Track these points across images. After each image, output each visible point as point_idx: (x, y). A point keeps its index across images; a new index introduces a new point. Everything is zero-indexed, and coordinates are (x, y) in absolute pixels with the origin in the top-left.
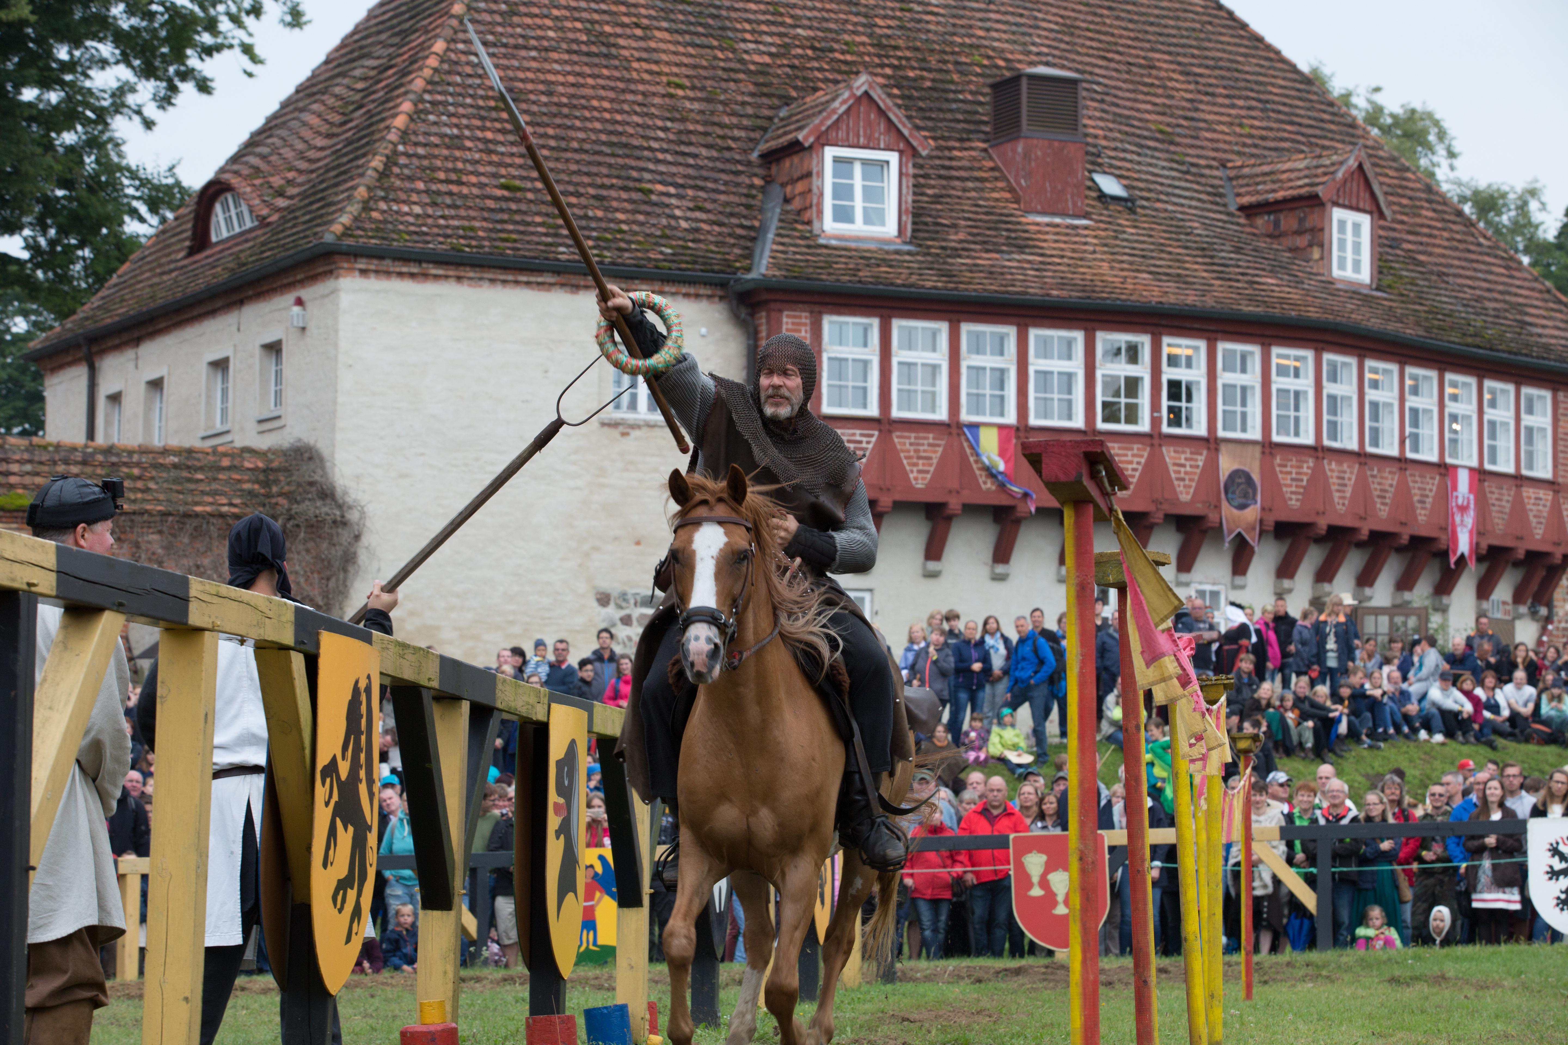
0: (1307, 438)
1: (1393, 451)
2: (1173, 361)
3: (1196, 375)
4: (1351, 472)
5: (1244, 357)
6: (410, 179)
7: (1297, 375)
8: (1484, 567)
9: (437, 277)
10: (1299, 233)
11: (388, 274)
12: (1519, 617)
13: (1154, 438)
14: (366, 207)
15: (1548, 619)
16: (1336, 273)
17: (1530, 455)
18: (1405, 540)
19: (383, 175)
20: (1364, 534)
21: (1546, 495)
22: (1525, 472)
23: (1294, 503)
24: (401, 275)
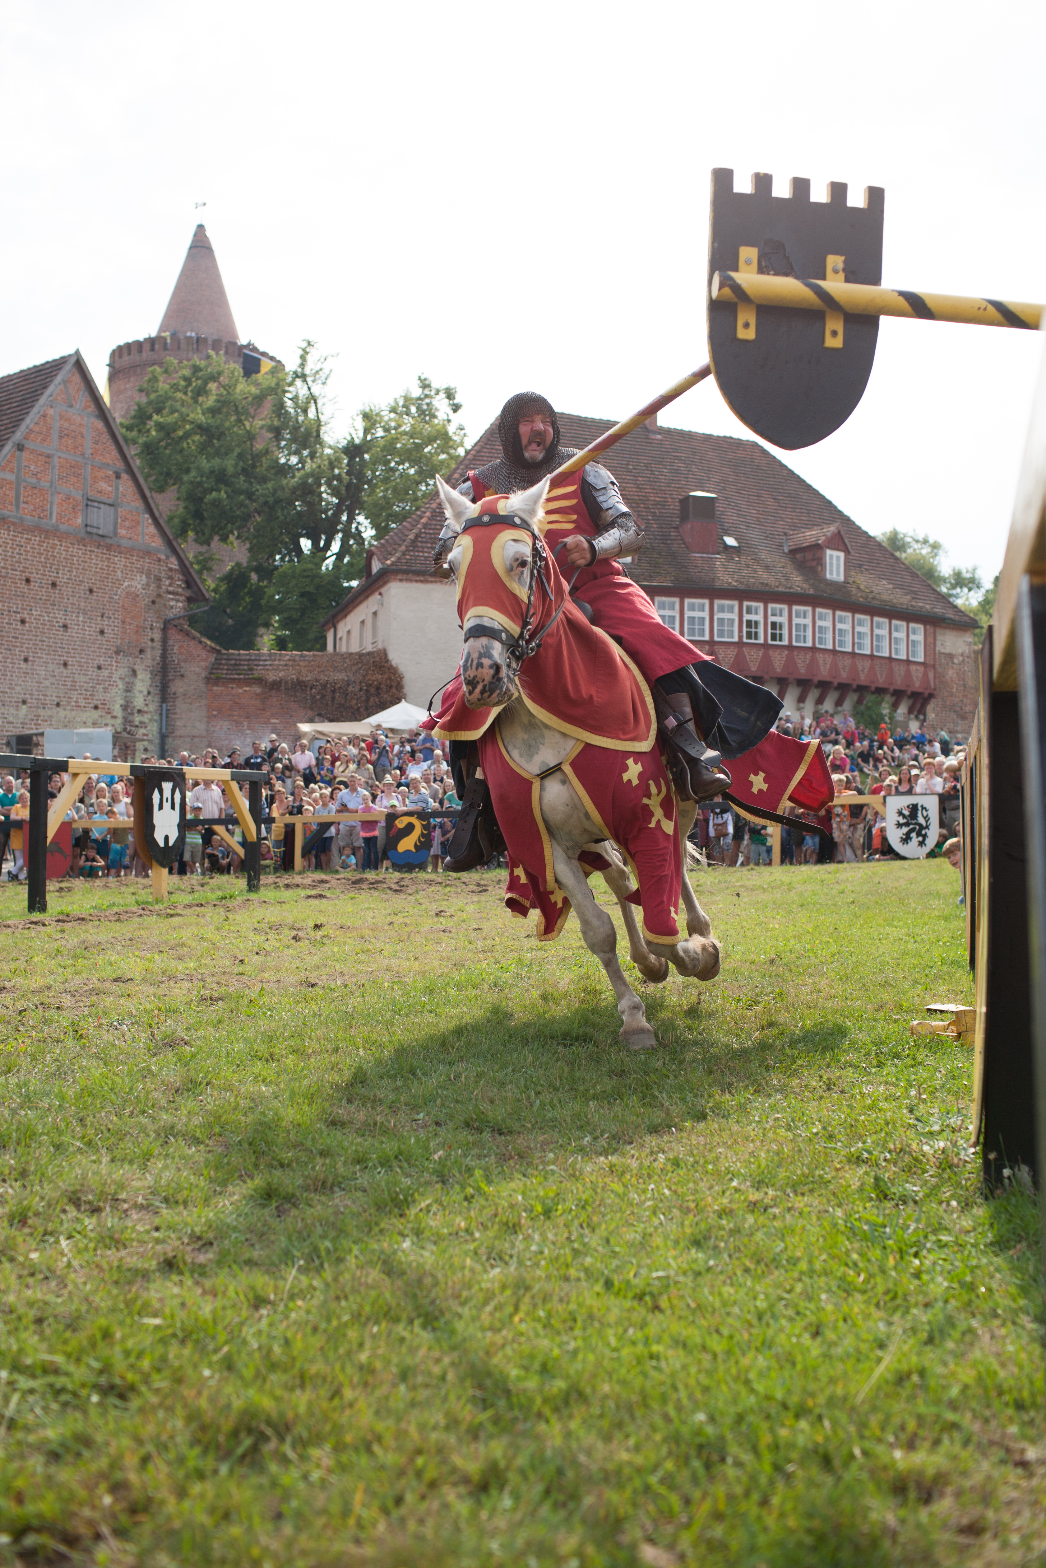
0: (809, 644)
1: (849, 650)
2: (749, 611)
3: (759, 618)
4: (829, 659)
5: (781, 610)
6: (426, 542)
7: (805, 617)
8: (894, 699)
9: (432, 582)
10: (813, 560)
11: (411, 581)
12: (909, 719)
13: (740, 644)
14: (404, 554)
15: (924, 720)
16: (828, 576)
17: (913, 652)
18: (854, 686)
19: (414, 542)
20: (835, 684)
21: (921, 669)
22: (911, 659)
23: (803, 671)
24: (416, 581)
